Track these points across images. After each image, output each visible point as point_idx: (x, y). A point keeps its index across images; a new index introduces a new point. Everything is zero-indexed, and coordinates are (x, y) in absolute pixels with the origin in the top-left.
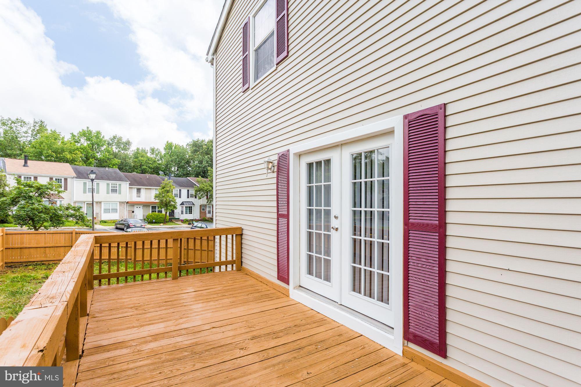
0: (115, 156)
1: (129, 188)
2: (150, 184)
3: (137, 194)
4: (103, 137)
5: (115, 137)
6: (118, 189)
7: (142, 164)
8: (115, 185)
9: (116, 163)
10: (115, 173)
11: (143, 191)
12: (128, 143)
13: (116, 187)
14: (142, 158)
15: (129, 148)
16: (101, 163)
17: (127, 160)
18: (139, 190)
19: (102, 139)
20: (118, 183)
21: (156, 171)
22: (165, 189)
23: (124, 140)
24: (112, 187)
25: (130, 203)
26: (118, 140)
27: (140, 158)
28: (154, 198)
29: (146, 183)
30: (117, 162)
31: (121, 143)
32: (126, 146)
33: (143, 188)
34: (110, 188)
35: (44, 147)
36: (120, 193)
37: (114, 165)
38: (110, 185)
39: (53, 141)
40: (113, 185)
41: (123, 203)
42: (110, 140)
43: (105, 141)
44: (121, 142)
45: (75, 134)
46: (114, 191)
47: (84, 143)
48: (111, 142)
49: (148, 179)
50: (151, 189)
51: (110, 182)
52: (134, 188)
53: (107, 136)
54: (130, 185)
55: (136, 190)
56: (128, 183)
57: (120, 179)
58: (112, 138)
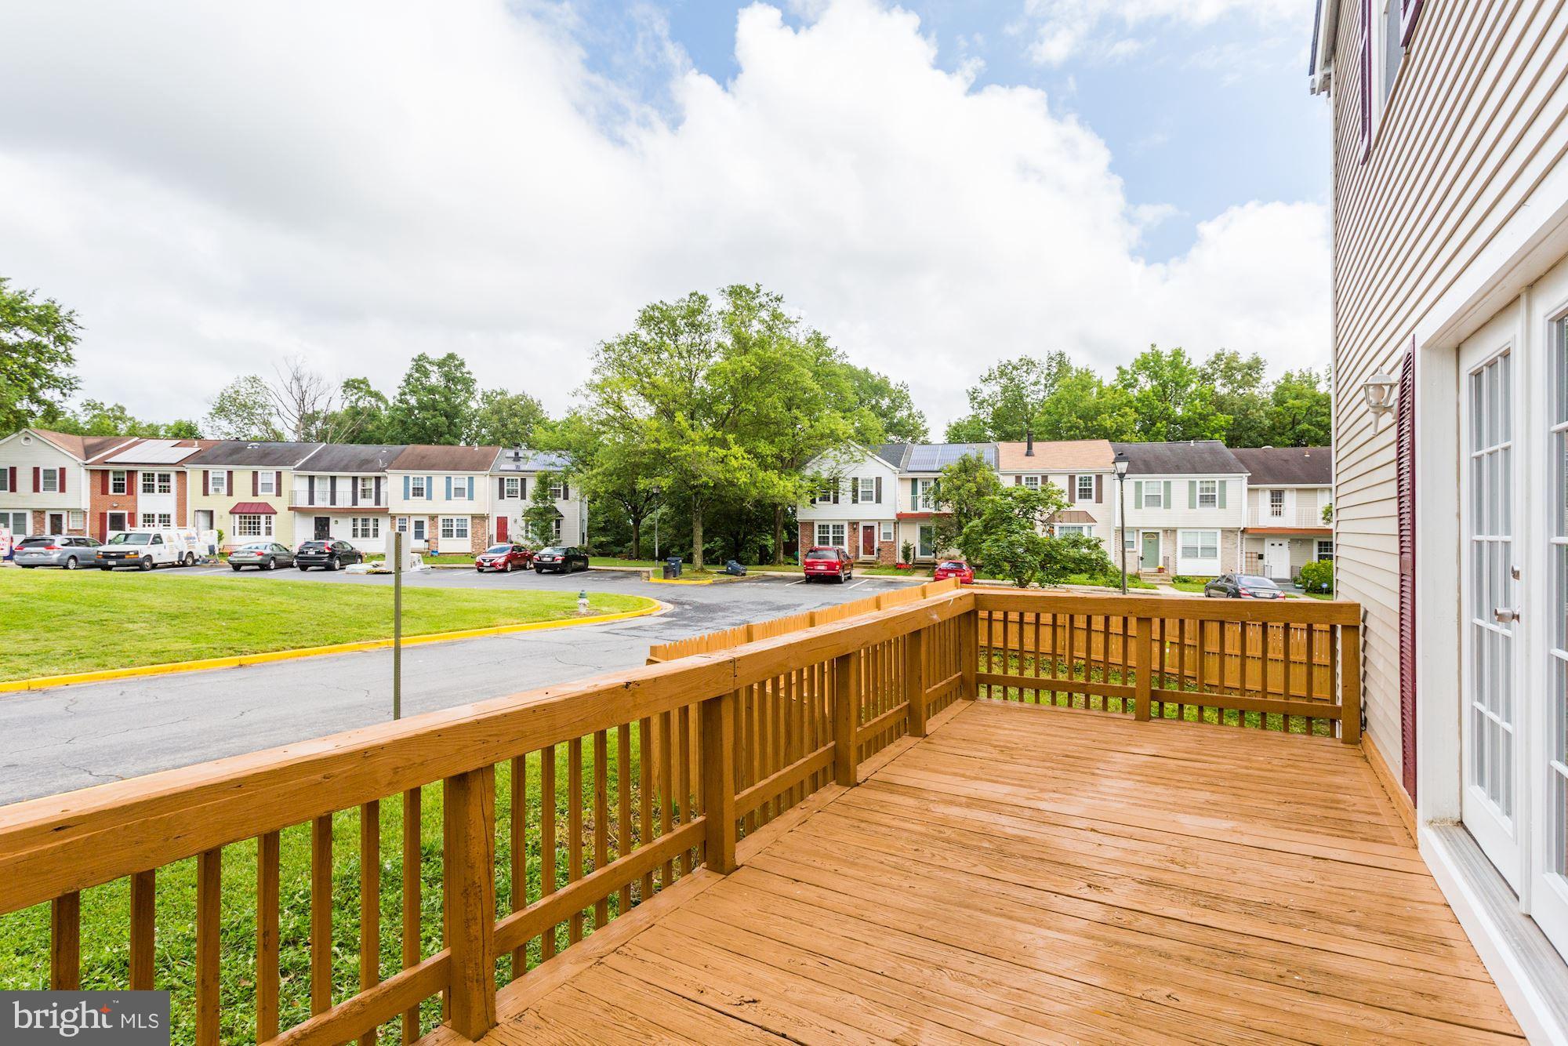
0: (1220, 405)
1: (1249, 490)
2: (1312, 475)
3: (1273, 506)
4: (1188, 362)
5: (1218, 357)
6: (1217, 494)
7: (1299, 417)
8: (1210, 485)
9: (1221, 426)
10: (1213, 452)
11: (1290, 500)
12: (1255, 366)
13: (1214, 490)
14: (1297, 403)
15: (1257, 380)
17: (1252, 414)
18: (1277, 496)
19: (1186, 368)
20: (1217, 477)
23: (1244, 359)
24: (1202, 490)
25: (1250, 532)
26: (1228, 364)
27: (1290, 403)
28: (1323, 516)
29: (1301, 473)
30: (1223, 423)
31: (1235, 369)
32: (1251, 376)
33: (1291, 490)
34: (1198, 494)
35: (1063, 408)
36: (1223, 505)
37: (1215, 431)
38: (1198, 486)
39: (1079, 393)
40: (1205, 486)
41: (1231, 531)
42: (1206, 366)
43: (1194, 372)
44: (1234, 365)
45: (1127, 367)
46: (1208, 499)
47: (1146, 384)
48: (1210, 371)
49: (1311, 461)
50: (1315, 490)
51: (1198, 478)
52: (1264, 490)
53: (1198, 358)
54: (1251, 481)
55: (1268, 495)
56: (1245, 476)
57: (1225, 468)
58: (1213, 359)
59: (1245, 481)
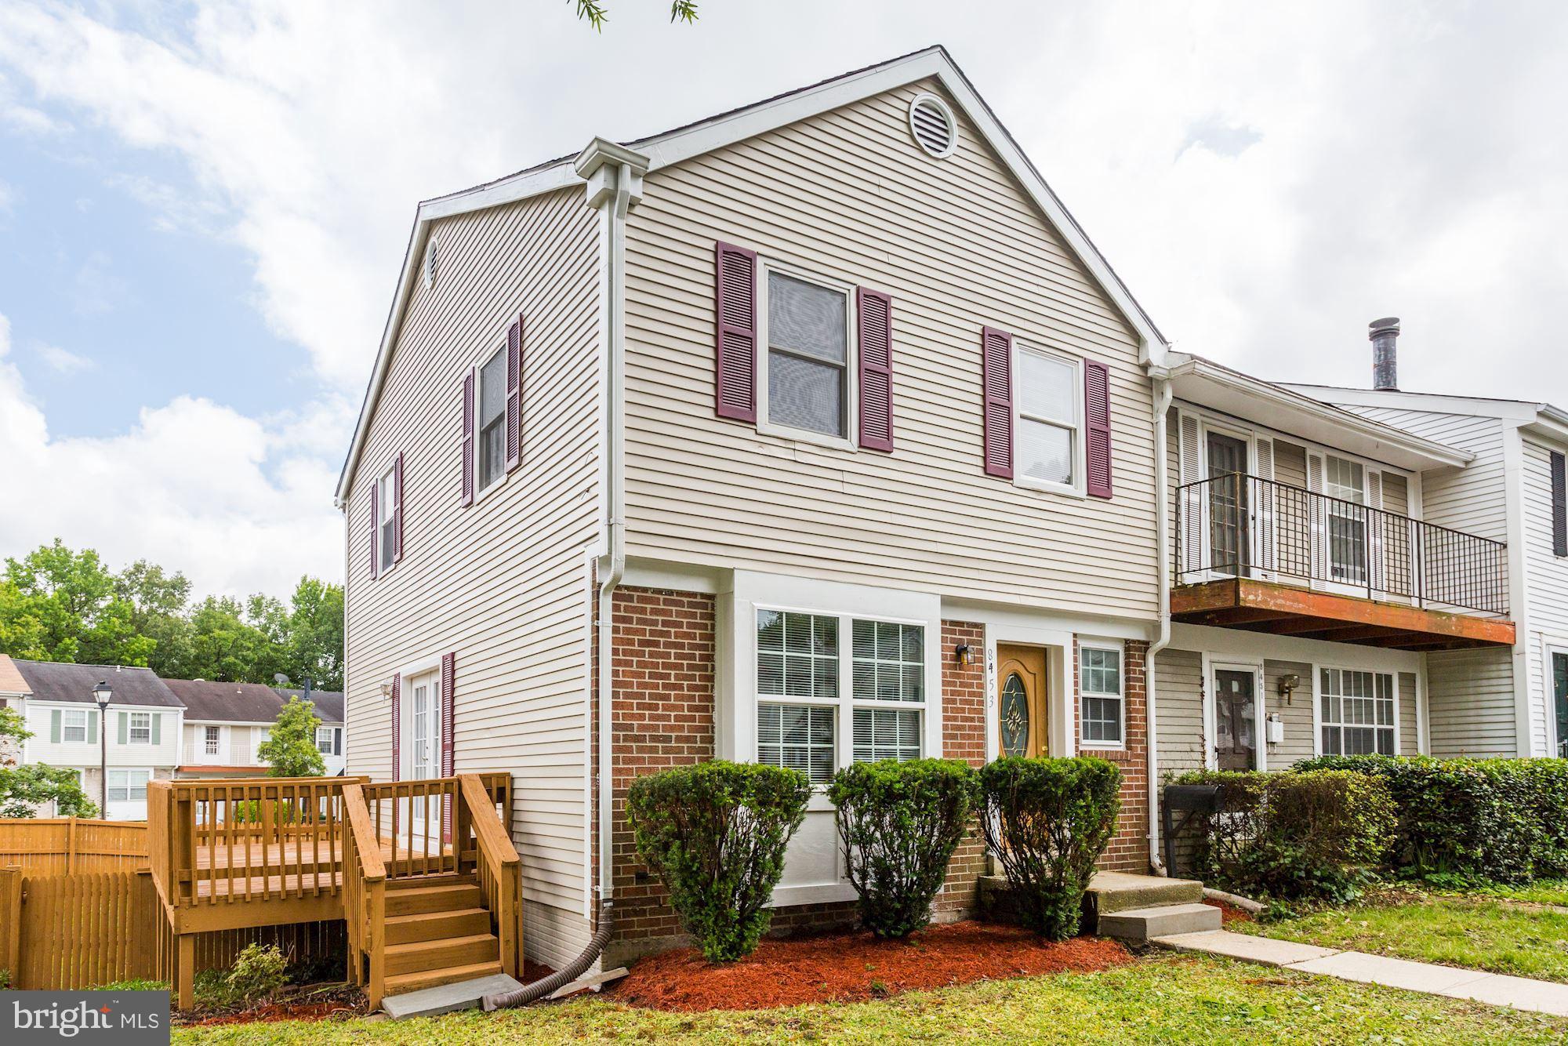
0: (140, 624)
1: (185, 725)
2: (246, 712)
3: (208, 743)
4: (104, 569)
5: (139, 568)
6: (150, 728)
7: (224, 649)
8: (143, 719)
9: (143, 650)
10: (143, 680)
11: (225, 736)
12: (179, 585)
13: (147, 723)
14: (223, 633)
15: (181, 602)
16: (96, 651)
17: (177, 640)
18: (212, 732)
19: (101, 576)
20: (151, 710)
21: (264, 671)
22: (291, 727)
23: (168, 576)
24: (134, 723)
25: (185, 770)
26: (150, 578)
27: (217, 632)
28: (258, 753)
29: (234, 710)
30: (145, 647)
31: (157, 585)
32: (174, 596)
33: (226, 727)
34: (129, 727)
36: (157, 741)
37: (135, 656)
38: (129, 719)
40: (137, 718)
41: (164, 770)
42: (123, 577)
43: (109, 582)
44: (156, 581)
46: (141, 734)
47: (46, 588)
48: (127, 583)
49: (242, 698)
50: (249, 727)
51: (130, 709)
52: (199, 726)
53: (115, 565)
54: (187, 715)
55: (203, 732)
56: (181, 710)
57: (159, 700)
58: (132, 569)
59: (181, 715)
